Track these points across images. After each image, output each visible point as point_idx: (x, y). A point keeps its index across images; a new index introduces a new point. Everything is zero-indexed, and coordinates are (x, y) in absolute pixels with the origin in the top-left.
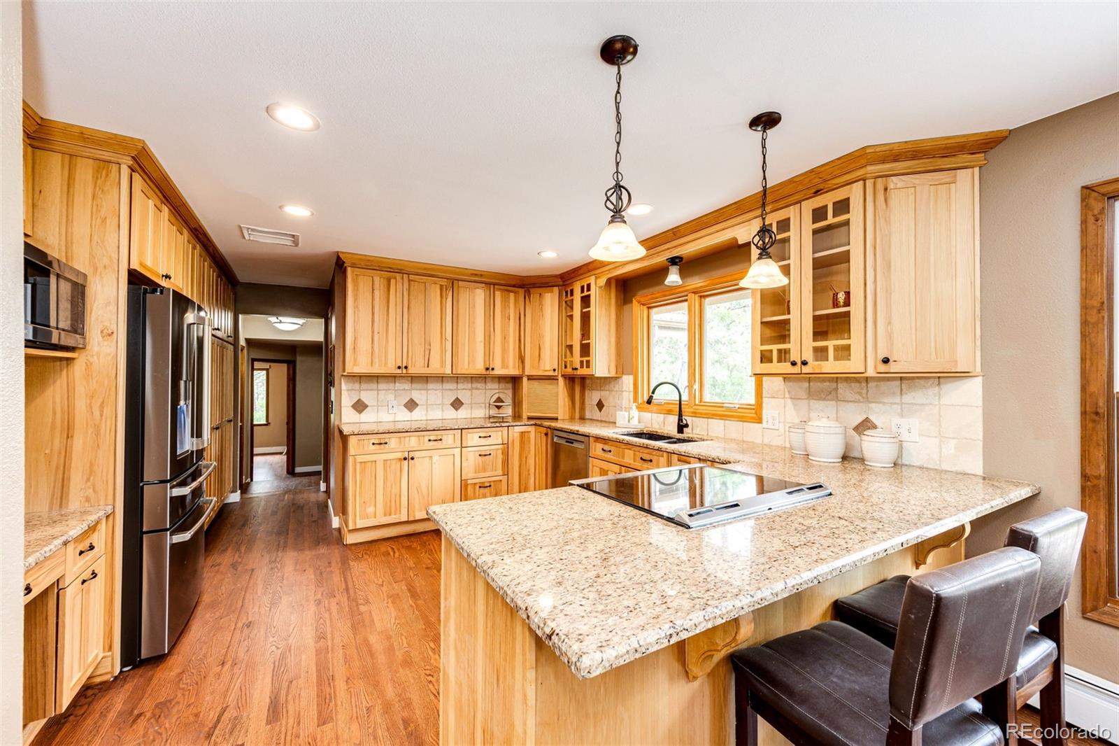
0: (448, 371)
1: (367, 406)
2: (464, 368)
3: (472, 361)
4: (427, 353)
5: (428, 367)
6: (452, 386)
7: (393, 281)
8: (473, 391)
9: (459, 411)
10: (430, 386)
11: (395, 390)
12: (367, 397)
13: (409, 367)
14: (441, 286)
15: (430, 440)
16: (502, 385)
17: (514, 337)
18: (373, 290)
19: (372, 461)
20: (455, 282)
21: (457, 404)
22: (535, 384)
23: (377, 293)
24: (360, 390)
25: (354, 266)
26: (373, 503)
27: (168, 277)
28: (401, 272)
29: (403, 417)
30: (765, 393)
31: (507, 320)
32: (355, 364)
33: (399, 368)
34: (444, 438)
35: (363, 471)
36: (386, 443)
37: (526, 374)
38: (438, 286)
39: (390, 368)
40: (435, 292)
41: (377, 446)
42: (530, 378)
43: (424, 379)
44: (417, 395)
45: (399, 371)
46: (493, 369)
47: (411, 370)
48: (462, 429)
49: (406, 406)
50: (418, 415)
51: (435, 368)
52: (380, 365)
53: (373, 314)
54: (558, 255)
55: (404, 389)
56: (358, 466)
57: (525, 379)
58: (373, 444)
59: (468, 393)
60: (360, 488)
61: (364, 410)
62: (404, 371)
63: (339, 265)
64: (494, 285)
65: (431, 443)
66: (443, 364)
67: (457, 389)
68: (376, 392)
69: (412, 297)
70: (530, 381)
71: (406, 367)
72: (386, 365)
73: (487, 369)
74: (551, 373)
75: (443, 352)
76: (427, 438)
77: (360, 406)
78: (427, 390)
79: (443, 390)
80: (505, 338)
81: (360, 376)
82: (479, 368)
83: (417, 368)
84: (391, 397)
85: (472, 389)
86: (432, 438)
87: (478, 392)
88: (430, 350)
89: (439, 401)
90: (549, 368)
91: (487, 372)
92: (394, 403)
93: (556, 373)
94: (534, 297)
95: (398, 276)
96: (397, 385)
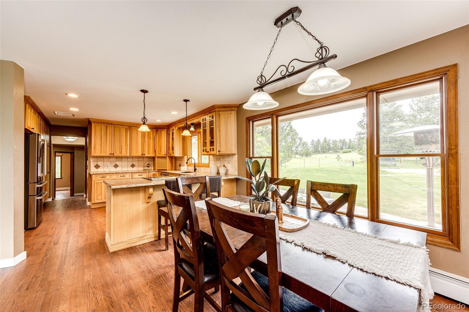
0: (128, 155)
1: (100, 166)
2: (134, 154)
3: (137, 151)
4: (121, 149)
5: (121, 154)
6: (131, 160)
7: (108, 127)
8: (139, 162)
9: (134, 168)
11: (110, 161)
12: (99, 163)
13: (114, 154)
14: (126, 129)
15: (121, 176)
16: (149, 160)
17: (152, 144)
18: (101, 130)
19: (100, 183)
20: (131, 127)
21: (133, 166)
22: (160, 160)
23: (103, 131)
24: (97, 161)
25: (94, 122)
26: (101, 195)
27: (33, 129)
28: (111, 124)
29: (113, 170)
30: (210, 160)
31: (150, 139)
32: (95, 153)
33: (111, 154)
34: (126, 175)
35: (97, 186)
36: (105, 177)
37: (157, 156)
39: (108, 154)
40: (123, 131)
41: (102, 178)
42: (158, 157)
43: (120, 158)
44: (118, 163)
45: (111, 155)
46: (144, 154)
47: (115, 155)
48: (132, 173)
49: (114, 166)
50: (119, 169)
51: (124, 154)
52: (104, 153)
53: (101, 137)
55: (114, 161)
56: (95, 184)
57: (156, 158)
58: (101, 177)
59: (137, 162)
60: (96, 191)
61: (98, 168)
62: (113, 155)
63: (89, 122)
66: (126, 153)
67: (133, 161)
68: (103, 162)
69: (115, 132)
70: (158, 158)
71: (113, 154)
72: (106, 153)
73: (142, 154)
74: (164, 156)
75: (126, 149)
76: (120, 176)
77: (97, 167)
78: (122, 161)
79: (127, 161)
80: (149, 145)
81: (97, 157)
82: (140, 154)
83: (117, 154)
84: (108, 163)
89: (126, 165)
90: (163, 154)
91: (143, 156)
92: (110, 166)
93: (166, 156)
94: (159, 132)
95: (110, 125)
96: (111, 159)
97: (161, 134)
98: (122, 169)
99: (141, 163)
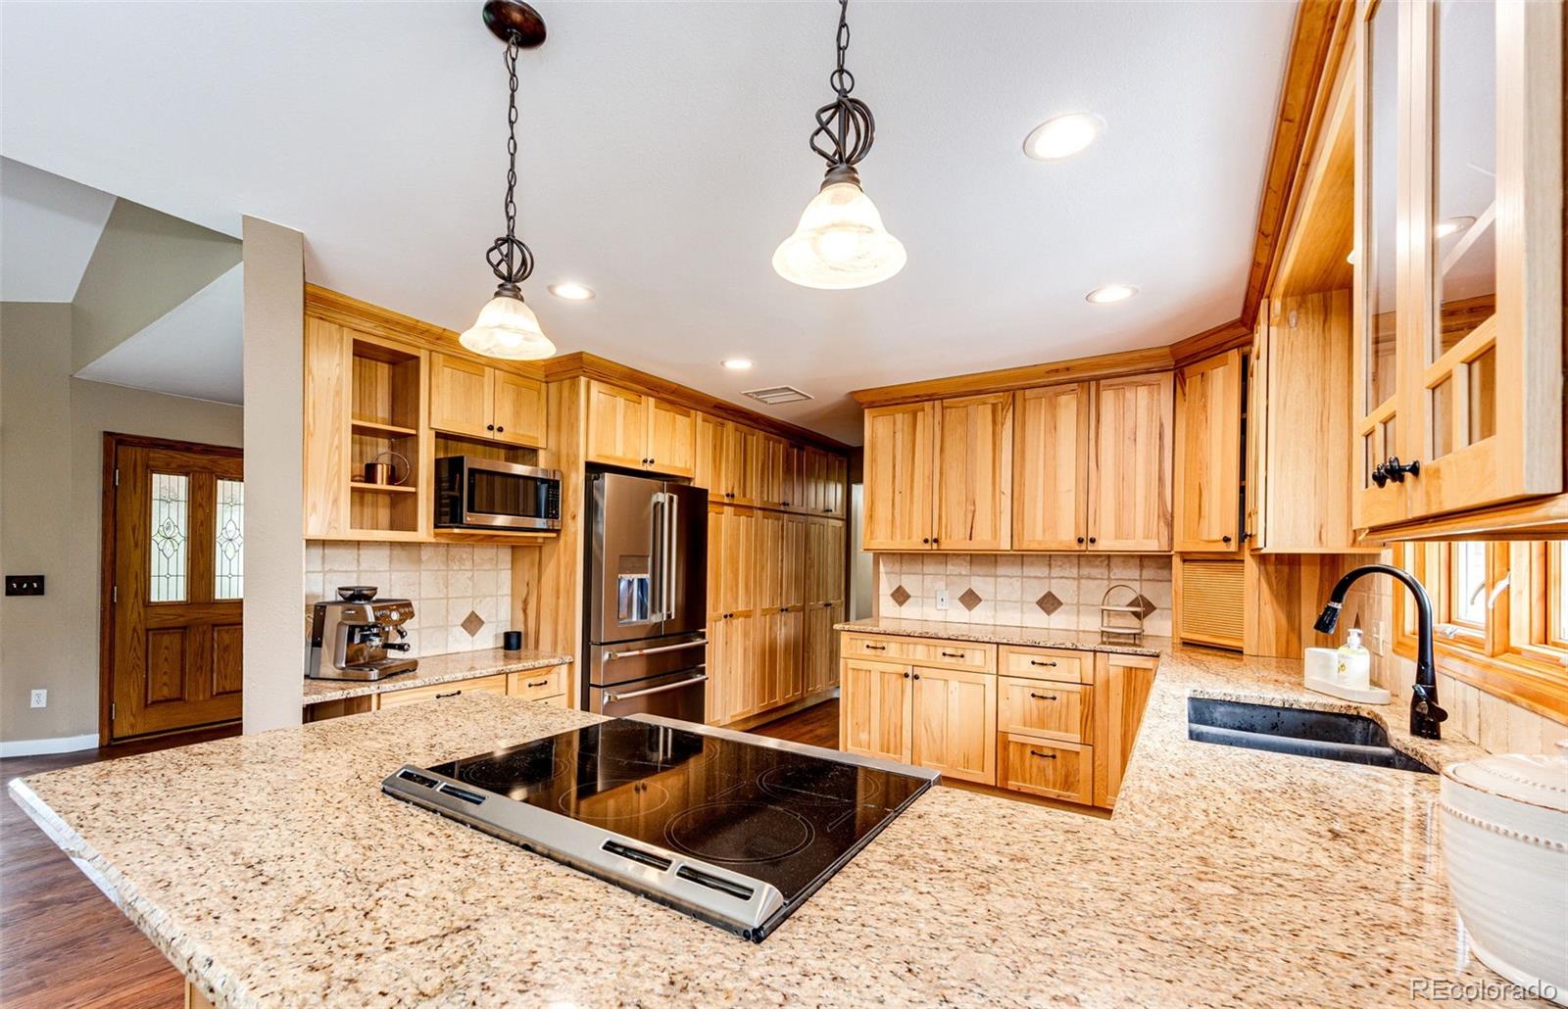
0: (1005, 545)
1: (907, 596)
2: (1036, 537)
3: (1051, 524)
4: (970, 516)
5: (971, 539)
6: (1041, 571)
7: (920, 415)
8: (1082, 581)
9: (1053, 615)
10: (1001, 570)
11: (947, 576)
12: (910, 583)
13: (943, 540)
14: (994, 405)
15: (944, 654)
16: (1147, 573)
18: (894, 432)
19: (866, 671)
20: (1019, 394)
21: (1049, 603)
22: (1200, 571)
23: (899, 436)
24: (901, 574)
25: (873, 405)
26: (867, 729)
27: (651, 461)
28: (931, 398)
29: (957, 616)
31: (1129, 443)
32: (869, 538)
33: (926, 541)
34: (967, 654)
35: (856, 680)
36: (883, 648)
37: (1177, 548)
38: (988, 409)
39: (915, 543)
40: (982, 415)
41: (873, 651)
42: (1187, 558)
43: (986, 559)
44: (980, 584)
45: (927, 547)
46: (1093, 541)
47: (946, 545)
48: (998, 644)
49: (962, 599)
50: (980, 614)
51: (983, 541)
52: (902, 538)
53: (893, 465)
54: (1136, 291)
55: (960, 575)
56: (850, 673)
57: (1176, 561)
58: (868, 647)
59: (1072, 585)
60: (853, 703)
61: (905, 601)
62: (935, 546)
64: (1097, 379)
65: (947, 659)
66: (996, 533)
67: (1050, 577)
68: (920, 576)
69: (946, 433)
70: (1187, 566)
71: (936, 541)
72: (909, 536)
73: (1080, 541)
74: (1222, 547)
75: (996, 514)
76: (940, 651)
77: (900, 596)
78: (996, 576)
79: (1023, 577)
80: (1121, 479)
82: (1064, 538)
83: (955, 540)
84: (941, 584)
85: (1080, 578)
86: (949, 651)
87: (1092, 584)
88: (974, 512)
89: (1016, 596)
90: (1217, 535)
91: (1083, 547)
92: (946, 595)
93: (1233, 547)
94: (1193, 382)
95: (927, 405)
96: (950, 567)
97: (1204, 395)
98: (994, 617)
99: (1094, 588)
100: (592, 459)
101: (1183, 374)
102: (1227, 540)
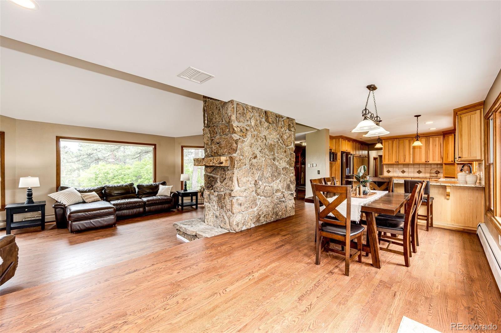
0: (411, 162)
1: (390, 172)
2: (417, 161)
3: (420, 159)
5: (405, 162)
6: (418, 166)
7: (394, 141)
8: (426, 168)
9: (420, 174)
11: (398, 168)
12: (390, 169)
13: (399, 162)
14: (409, 140)
16: (438, 166)
17: (438, 151)
18: (389, 144)
20: (414, 138)
21: (419, 172)
22: (448, 166)
23: (390, 145)
25: (384, 140)
27: (347, 150)
28: (397, 138)
31: (435, 146)
32: (384, 161)
33: (396, 162)
37: (444, 163)
38: (408, 140)
39: (394, 162)
42: (445, 164)
43: (407, 165)
44: (405, 169)
45: (396, 163)
46: (428, 162)
49: (402, 172)
51: (407, 161)
53: (389, 150)
55: (401, 167)
57: (444, 165)
59: (423, 169)
64: (429, 136)
66: (410, 160)
67: (419, 168)
68: (393, 168)
69: (400, 144)
70: (446, 165)
71: (398, 162)
72: (392, 161)
73: (426, 162)
74: (451, 162)
75: (410, 157)
77: (388, 172)
78: (408, 168)
79: (414, 168)
80: (434, 152)
81: (388, 164)
82: (423, 161)
83: (401, 161)
88: (405, 157)
89: (413, 171)
90: (450, 160)
91: (426, 163)
92: (398, 171)
93: (453, 162)
94: (446, 137)
95: (396, 140)
96: (399, 166)
97: (448, 139)
98: (408, 175)
99: (428, 170)
100: (342, 151)
101: (444, 136)
102: (452, 161)
